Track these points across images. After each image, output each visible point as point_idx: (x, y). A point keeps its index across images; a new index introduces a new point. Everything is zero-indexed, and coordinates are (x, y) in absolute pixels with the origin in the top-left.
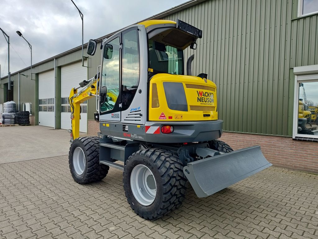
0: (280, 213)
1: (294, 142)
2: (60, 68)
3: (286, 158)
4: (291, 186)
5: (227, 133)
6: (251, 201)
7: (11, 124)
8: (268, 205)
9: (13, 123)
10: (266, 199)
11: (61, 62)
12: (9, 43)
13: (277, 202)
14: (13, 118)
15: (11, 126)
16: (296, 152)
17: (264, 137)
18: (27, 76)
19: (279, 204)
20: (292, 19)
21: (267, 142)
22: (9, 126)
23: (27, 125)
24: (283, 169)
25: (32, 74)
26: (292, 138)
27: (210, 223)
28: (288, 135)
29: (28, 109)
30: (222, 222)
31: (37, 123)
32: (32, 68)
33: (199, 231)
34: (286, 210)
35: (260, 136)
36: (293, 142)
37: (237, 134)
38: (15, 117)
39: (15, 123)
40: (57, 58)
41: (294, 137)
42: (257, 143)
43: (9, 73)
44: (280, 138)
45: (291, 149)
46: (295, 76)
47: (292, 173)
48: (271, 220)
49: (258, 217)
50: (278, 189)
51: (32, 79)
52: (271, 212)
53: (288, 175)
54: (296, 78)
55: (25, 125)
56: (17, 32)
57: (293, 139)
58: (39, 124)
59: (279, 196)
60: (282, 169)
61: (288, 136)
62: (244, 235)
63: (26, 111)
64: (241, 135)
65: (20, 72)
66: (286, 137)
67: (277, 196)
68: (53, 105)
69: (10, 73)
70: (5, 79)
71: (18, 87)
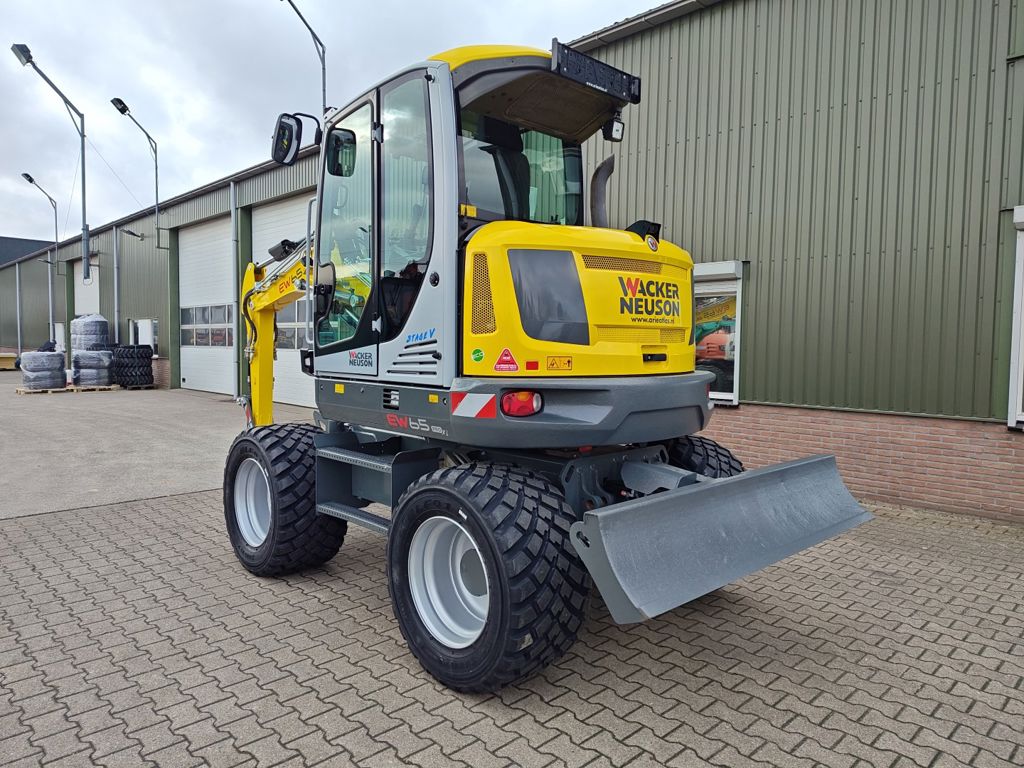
0: (992, 643)
1: (1014, 437)
2: (247, 211)
3: (985, 488)
4: (1010, 569)
5: (796, 412)
6: (898, 609)
7: (99, 384)
8: (950, 621)
9: (106, 380)
10: (943, 606)
11: (254, 192)
12: (83, 136)
13: (975, 613)
14: (104, 368)
15: (101, 390)
16: (1017, 469)
17: (915, 421)
18: (142, 237)
19: (983, 619)
20: (1009, 54)
21: (923, 438)
22: (94, 390)
23: (147, 388)
24: (977, 521)
25: (158, 229)
26: (1006, 424)
27: (792, 668)
28: (994, 416)
29: (146, 338)
30: (825, 665)
31: (176, 383)
32: (159, 211)
33: (766, 687)
34: (1008, 637)
35: (902, 421)
36: (1008, 439)
37: (826, 414)
38: (112, 363)
39: (110, 383)
40: (240, 179)
41: (1012, 423)
42: (892, 443)
43: (86, 228)
44: (967, 425)
45: (1001, 460)
46: (1018, 232)
47: (1007, 531)
48: (972, 664)
49: (928, 653)
50: (972, 577)
51: (158, 247)
52: (964, 640)
53: (994, 537)
55: (139, 389)
56: (112, 101)
57: (1011, 430)
58: (183, 385)
59: (978, 597)
60: (973, 519)
61: (992, 419)
62: (899, 700)
63: (140, 343)
64: (840, 415)
65: (119, 224)
66: (985, 422)
67: (973, 597)
68: (226, 326)
69: (88, 226)
70: (71, 248)
71: (115, 270)
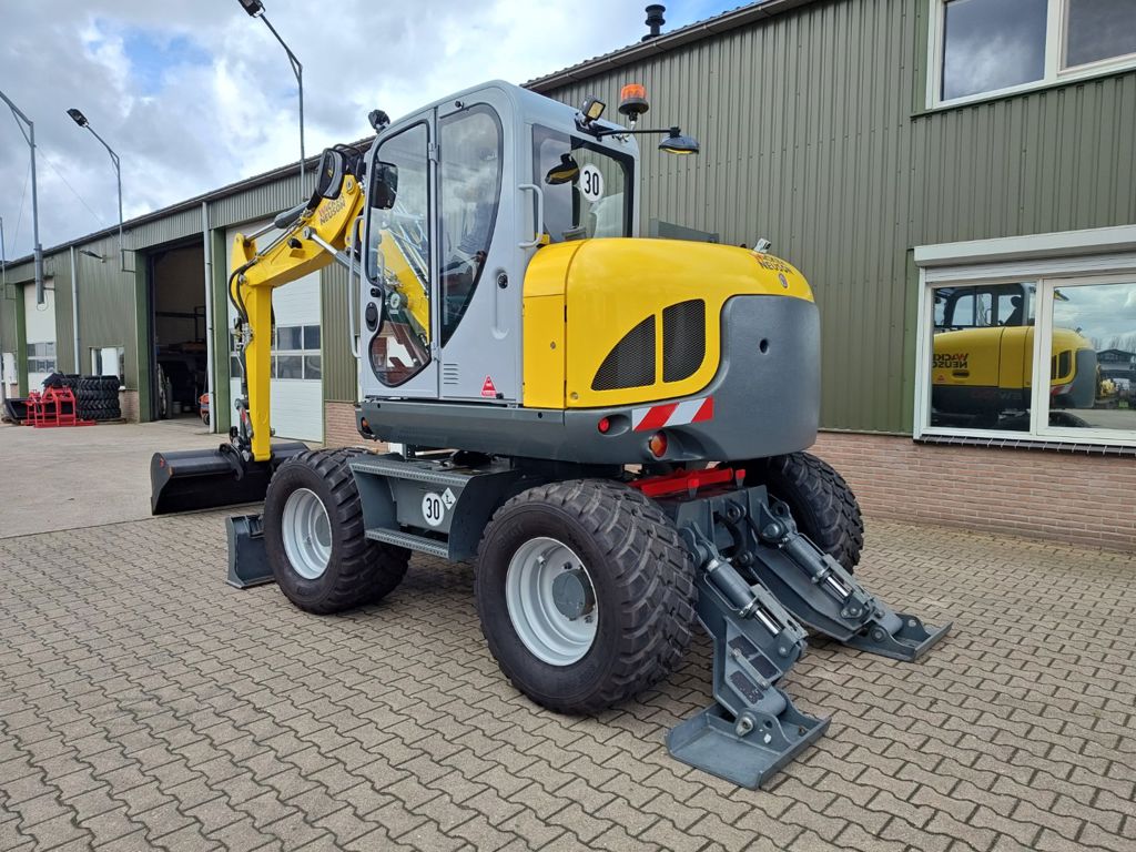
1: (920, 448)
2: (222, 233)
3: (898, 493)
11: (229, 213)
12: (33, 146)
16: (922, 476)
17: (842, 437)
18: (105, 259)
20: (911, 112)
23: (114, 422)
24: (890, 523)
25: (123, 250)
26: (912, 437)
28: (903, 430)
29: (111, 368)
31: (146, 416)
32: (124, 231)
36: (914, 450)
40: (213, 200)
41: (916, 437)
43: (39, 247)
44: (883, 439)
45: (910, 469)
46: (921, 270)
47: (912, 530)
51: (123, 270)
54: (924, 277)
55: (105, 422)
56: (68, 112)
57: (916, 442)
61: (902, 433)
63: (104, 374)
65: (78, 245)
66: (896, 436)
70: (22, 268)
71: (74, 294)
